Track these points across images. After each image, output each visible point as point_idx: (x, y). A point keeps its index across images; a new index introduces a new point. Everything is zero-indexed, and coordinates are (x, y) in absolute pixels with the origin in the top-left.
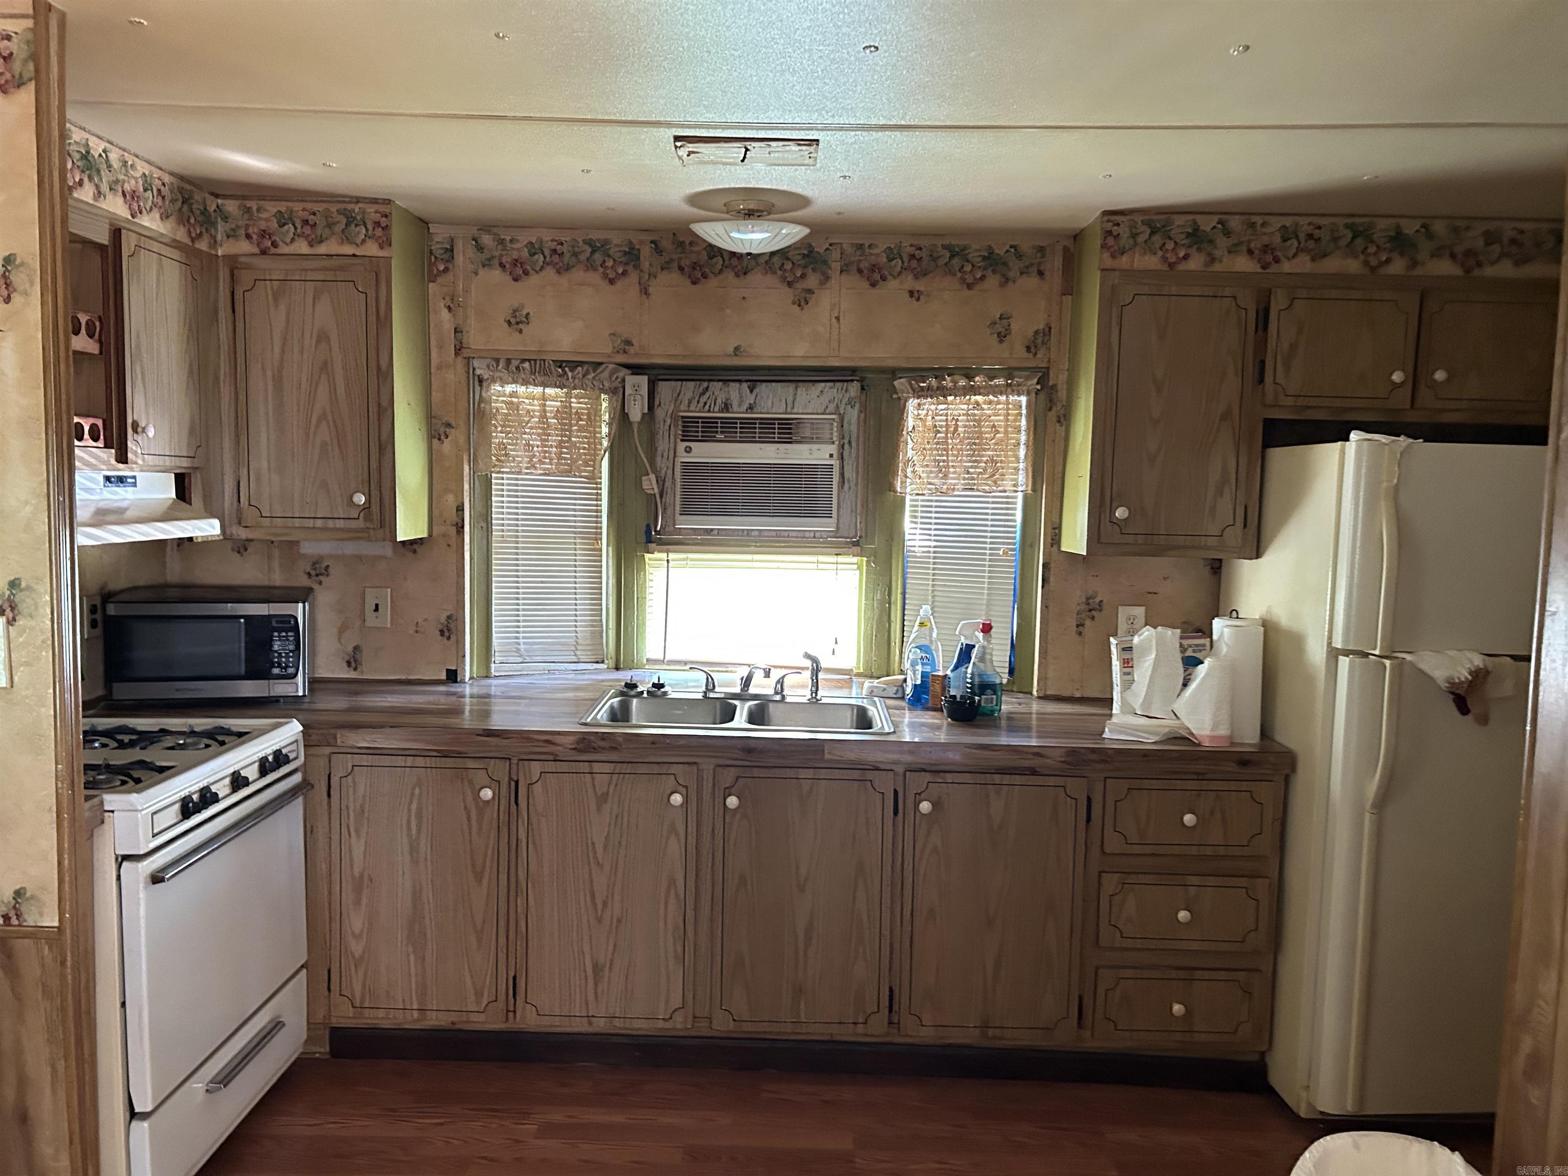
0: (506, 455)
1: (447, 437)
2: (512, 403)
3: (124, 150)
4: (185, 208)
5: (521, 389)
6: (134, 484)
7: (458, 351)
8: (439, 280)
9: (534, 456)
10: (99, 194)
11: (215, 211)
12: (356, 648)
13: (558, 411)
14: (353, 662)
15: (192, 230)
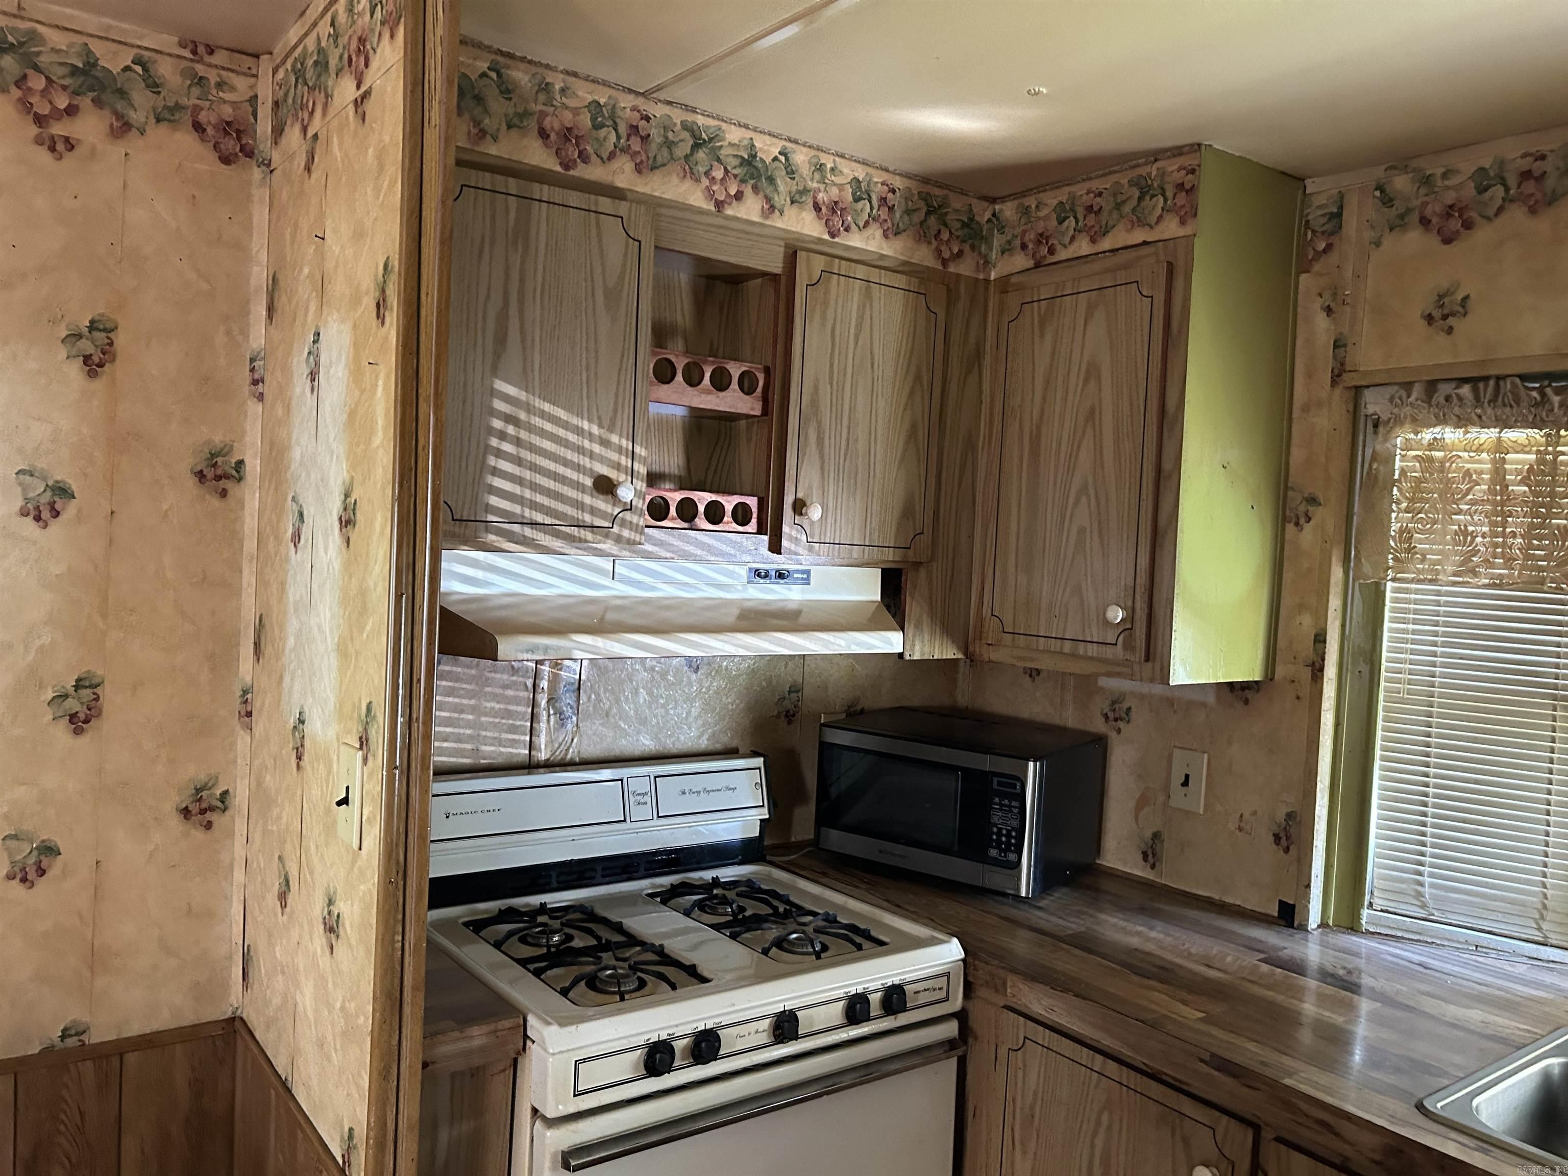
0: (1410, 550)
1: (1309, 520)
2: (1431, 460)
3: (819, 149)
4: (932, 220)
5: (1451, 434)
6: (807, 581)
7: (1336, 378)
8: (1317, 267)
9: (1476, 552)
10: (771, 208)
11: (989, 221)
12: (1156, 836)
13: (1530, 470)
14: (1150, 855)
15: (943, 248)
